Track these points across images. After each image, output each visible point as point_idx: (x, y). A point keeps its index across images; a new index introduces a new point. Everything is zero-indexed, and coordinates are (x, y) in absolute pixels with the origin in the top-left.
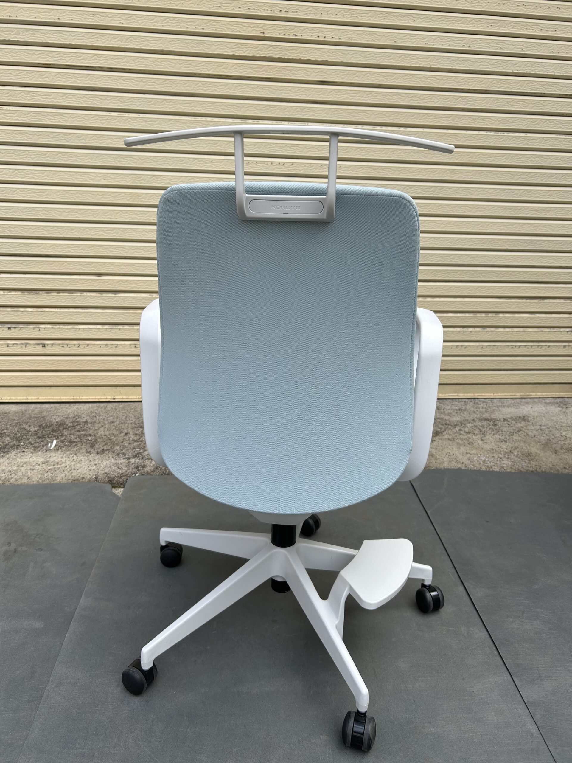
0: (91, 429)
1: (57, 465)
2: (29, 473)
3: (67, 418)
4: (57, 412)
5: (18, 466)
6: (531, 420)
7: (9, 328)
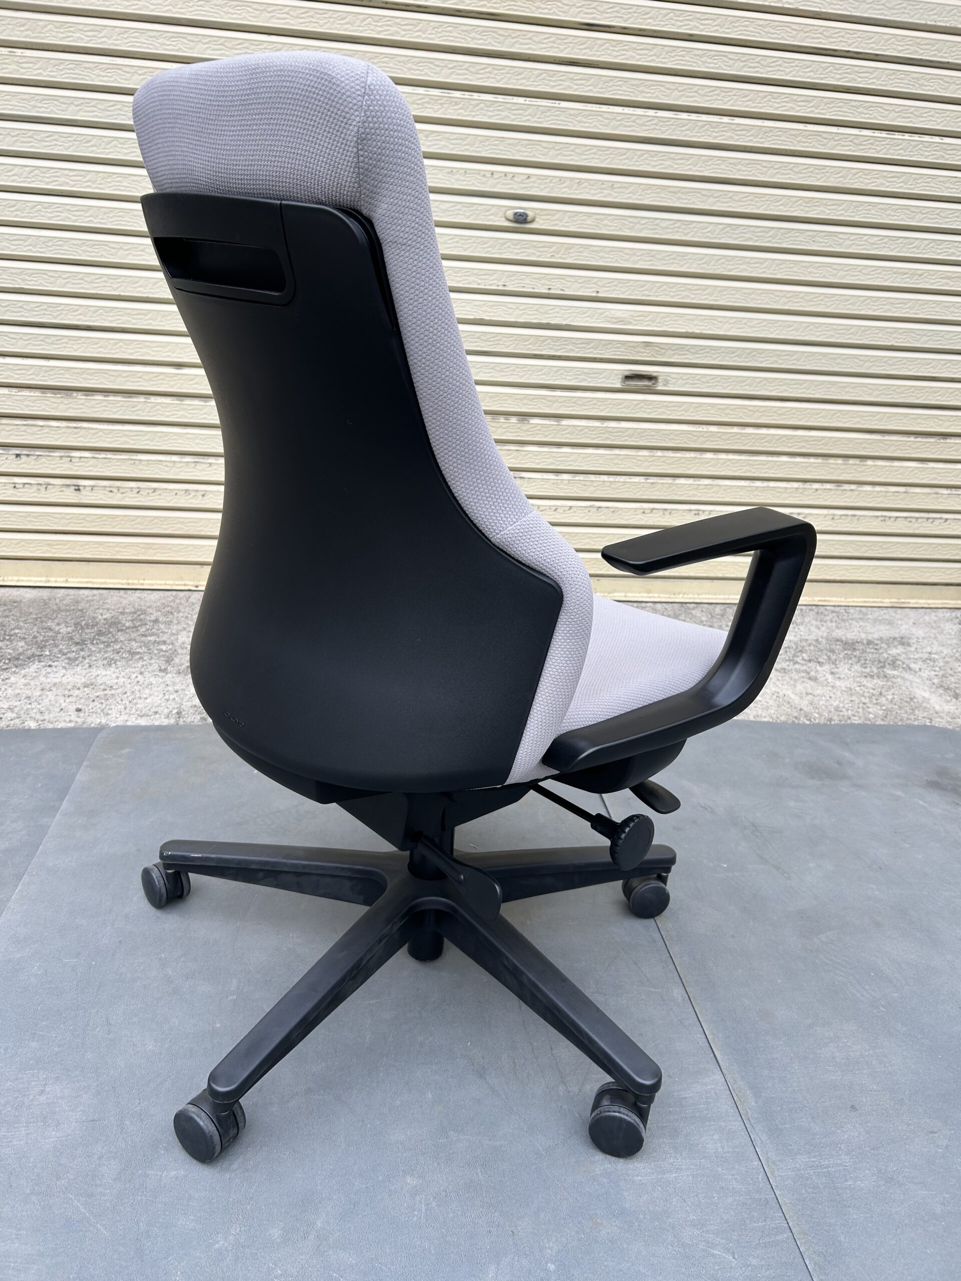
0: (166, 633)
1: (110, 690)
2: (62, 701)
3: (122, 613)
4: (104, 603)
5: (42, 690)
6: (913, 643)
7: (18, 456)
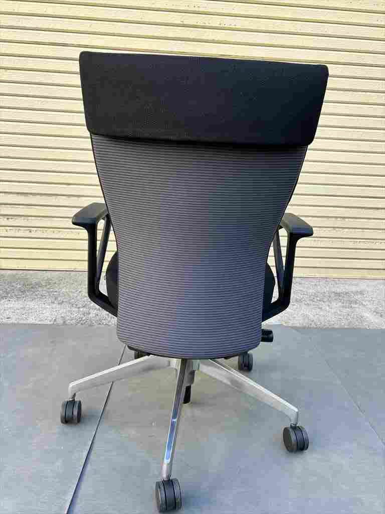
7: (8, 219)
